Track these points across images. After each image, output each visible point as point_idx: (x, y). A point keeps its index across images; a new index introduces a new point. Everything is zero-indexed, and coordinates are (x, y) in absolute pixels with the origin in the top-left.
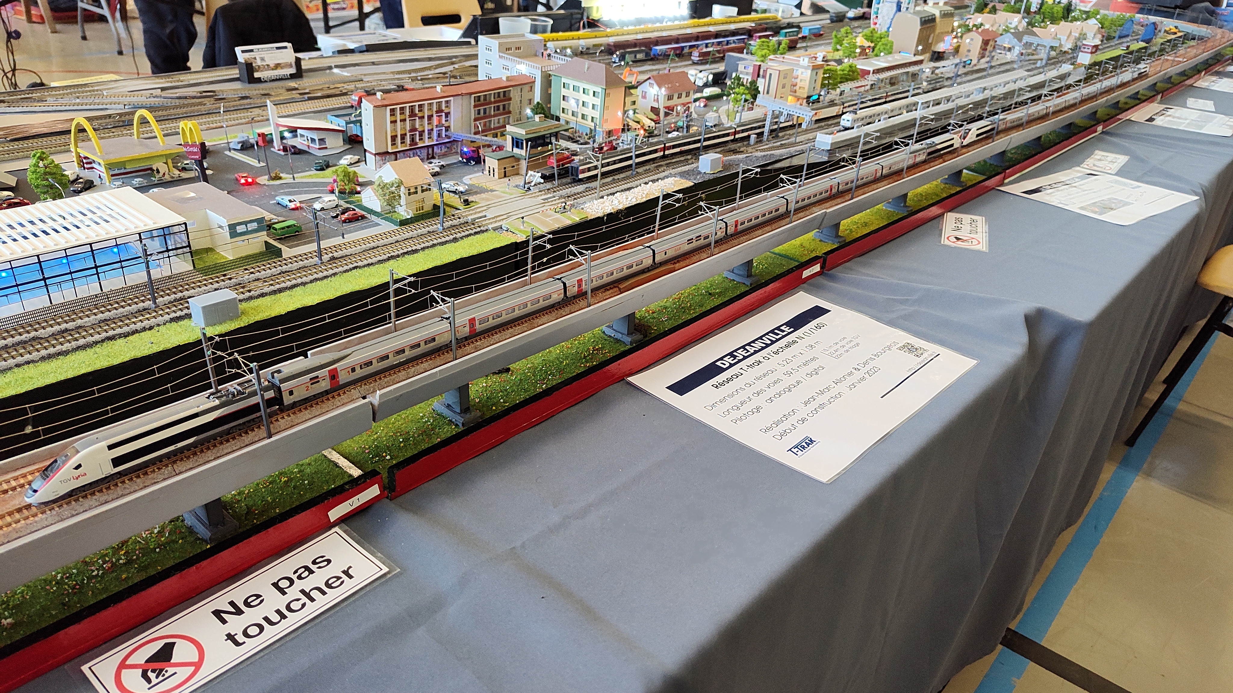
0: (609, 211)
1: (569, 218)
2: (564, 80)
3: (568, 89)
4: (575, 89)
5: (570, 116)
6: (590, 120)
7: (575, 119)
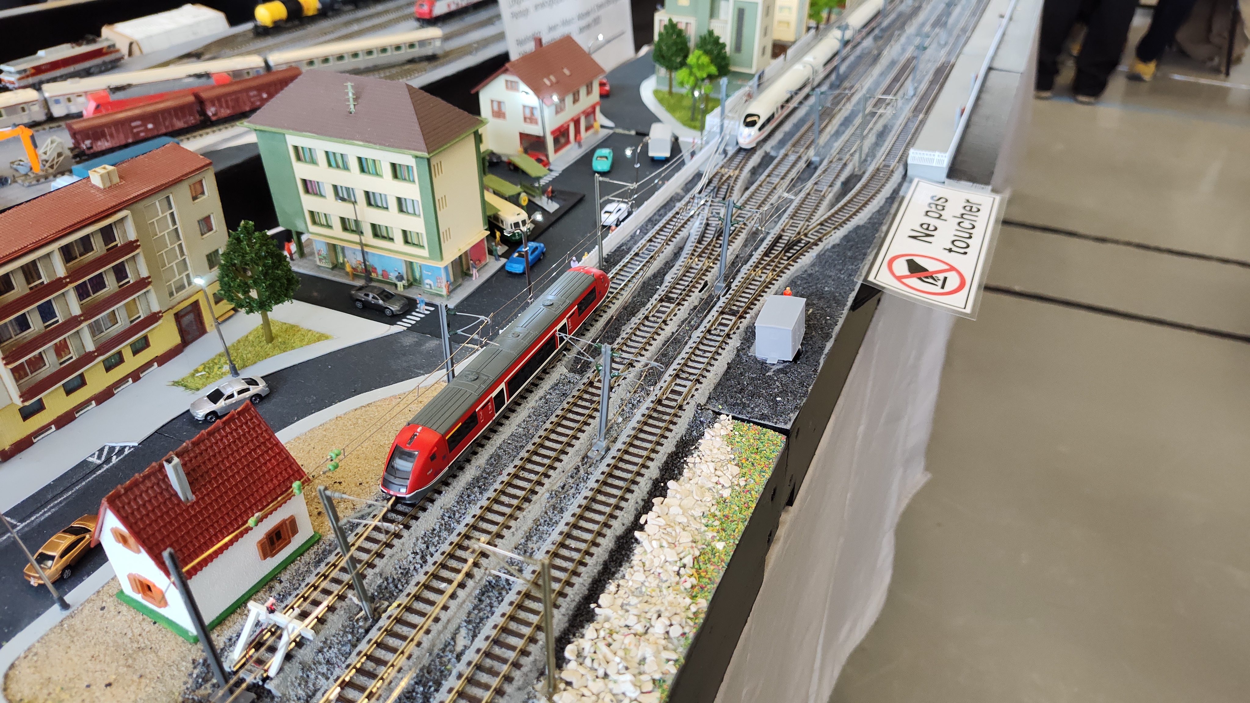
2: (293, 140)
3: (313, 162)
4: (333, 161)
5: (337, 231)
6: (398, 237)
7: (355, 238)
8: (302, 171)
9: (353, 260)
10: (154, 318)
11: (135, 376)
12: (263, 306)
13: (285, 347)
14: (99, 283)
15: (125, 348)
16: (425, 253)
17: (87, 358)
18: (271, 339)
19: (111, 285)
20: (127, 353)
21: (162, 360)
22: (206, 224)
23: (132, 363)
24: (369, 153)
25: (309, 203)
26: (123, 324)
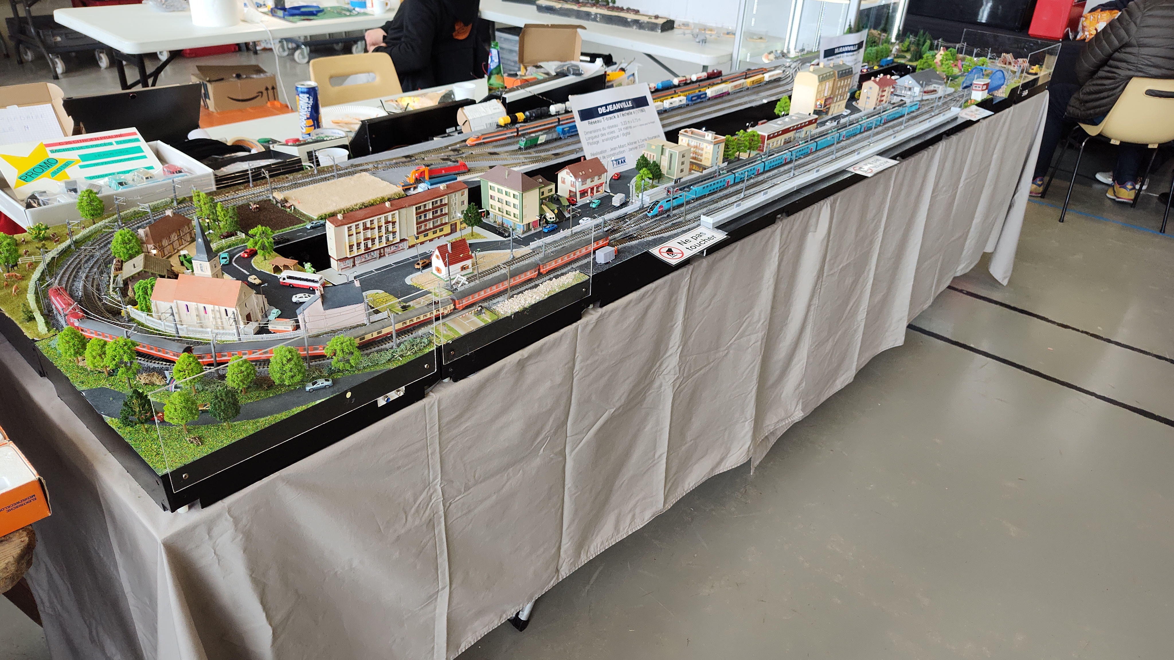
0: (517, 310)
1: (483, 320)
2: (490, 184)
3: (494, 190)
4: (500, 191)
5: (497, 211)
6: (512, 215)
7: (501, 213)
8: (491, 192)
9: (499, 221)
10: (446, 224)
11: (439, 237)
12: (472, 225)
13: (475, 238)
14: (437, 212)
15: (438, 229)
16: (518, 220)
17: (430, 229)
18: (472, 236)
19: (439, 213)
20: (438, 231)
21: (445, 235)
22: (463, 202)
23: (439, 234)
24: (508, 190)
25: (491, 202)
26: (439, 223)
